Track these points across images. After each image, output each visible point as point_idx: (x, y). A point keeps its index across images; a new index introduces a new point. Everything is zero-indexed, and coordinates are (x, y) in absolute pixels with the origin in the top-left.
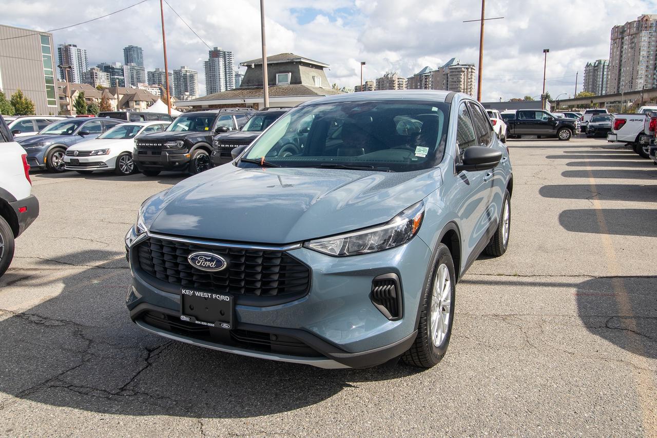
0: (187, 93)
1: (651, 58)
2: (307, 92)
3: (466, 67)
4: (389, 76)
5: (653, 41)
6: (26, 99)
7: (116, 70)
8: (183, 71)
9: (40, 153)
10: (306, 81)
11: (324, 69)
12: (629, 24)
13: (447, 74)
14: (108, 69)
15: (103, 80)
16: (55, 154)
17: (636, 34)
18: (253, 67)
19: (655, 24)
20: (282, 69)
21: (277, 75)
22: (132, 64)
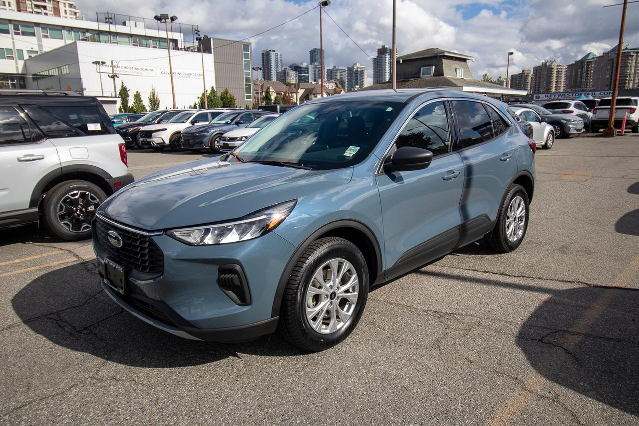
0: (357, 87)
2: (448, 83)
3: (636, 51)
4: (548, 64)
6: (230, 95)
7: (303, 69)
8: (355, 67)
9: (206, 138)
10: (448, 74)
11: (467, 61)
13: (613, 59)
14: (297, 68)
15: (293, 78)
16: (217, 139)
18: (401, 62)
20: (426, 63)
21: (422, 69)
22: (316, 64)
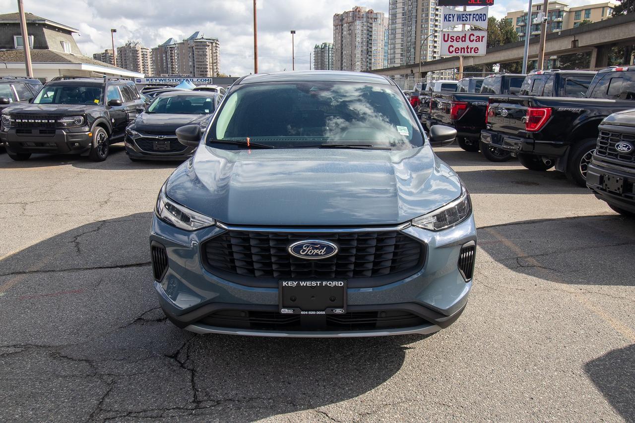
1: (364, 44)
3: (211, 41)
4: (132, 45)
5: (365, 30)
10: (53, 47)
11: (73, 34)
12: (347, 13)
13: (193, 47)
17: (351, 22)
19: (365, 15)
21: (15, 37)
